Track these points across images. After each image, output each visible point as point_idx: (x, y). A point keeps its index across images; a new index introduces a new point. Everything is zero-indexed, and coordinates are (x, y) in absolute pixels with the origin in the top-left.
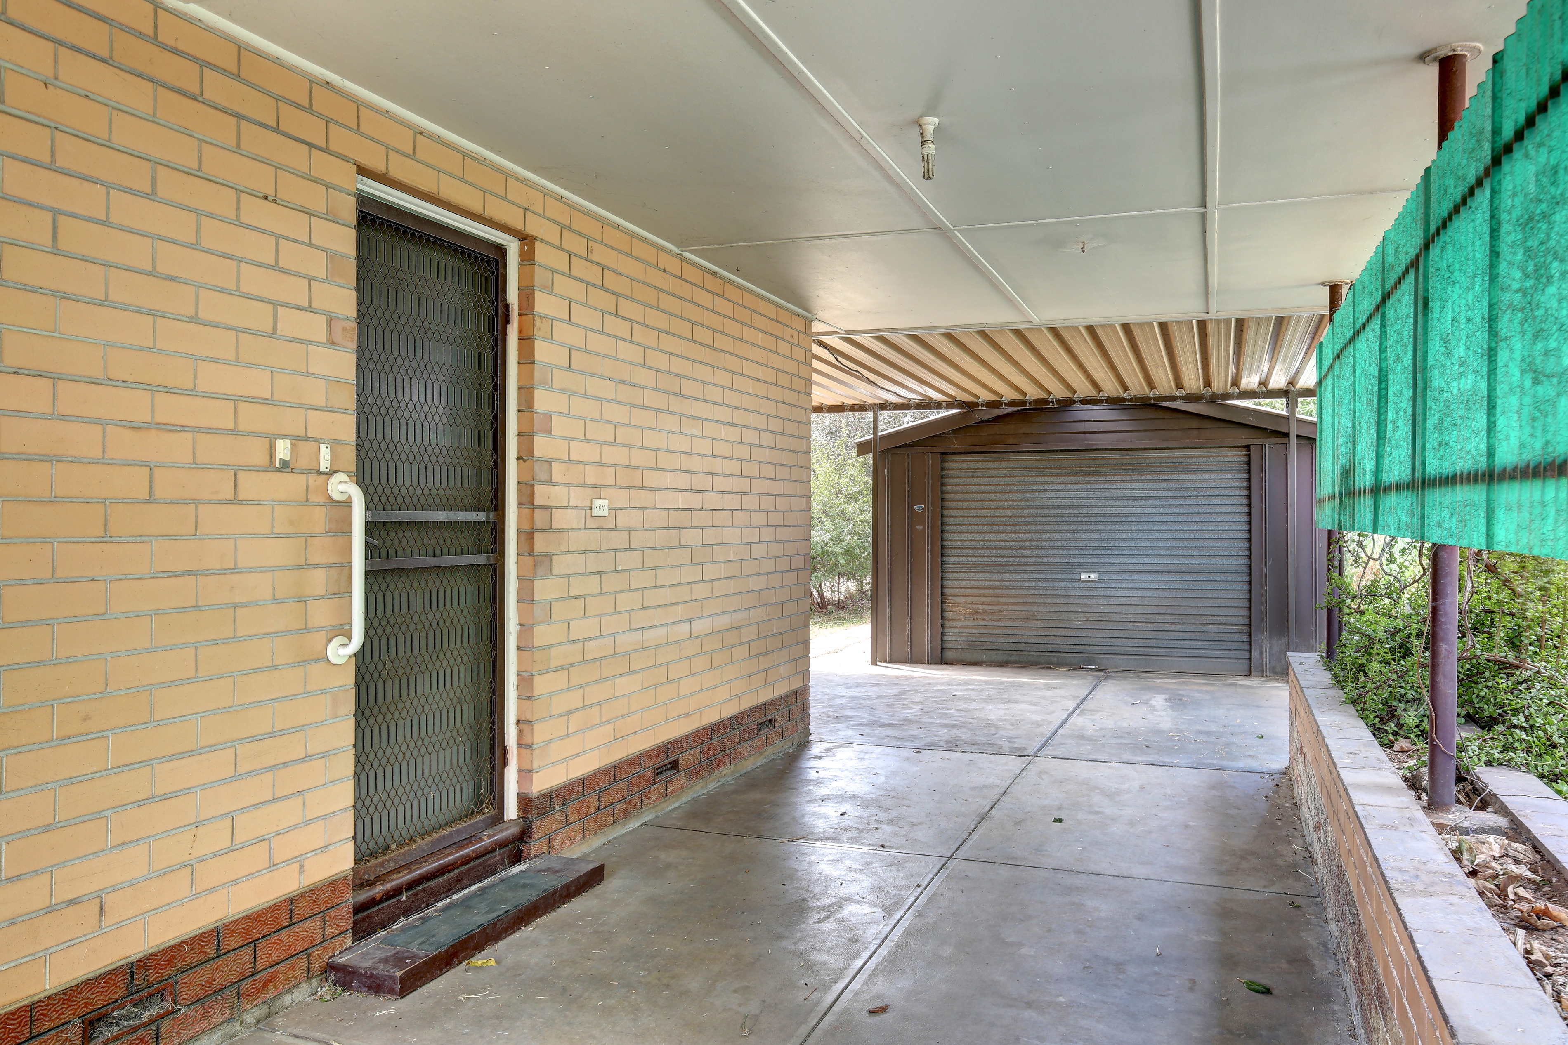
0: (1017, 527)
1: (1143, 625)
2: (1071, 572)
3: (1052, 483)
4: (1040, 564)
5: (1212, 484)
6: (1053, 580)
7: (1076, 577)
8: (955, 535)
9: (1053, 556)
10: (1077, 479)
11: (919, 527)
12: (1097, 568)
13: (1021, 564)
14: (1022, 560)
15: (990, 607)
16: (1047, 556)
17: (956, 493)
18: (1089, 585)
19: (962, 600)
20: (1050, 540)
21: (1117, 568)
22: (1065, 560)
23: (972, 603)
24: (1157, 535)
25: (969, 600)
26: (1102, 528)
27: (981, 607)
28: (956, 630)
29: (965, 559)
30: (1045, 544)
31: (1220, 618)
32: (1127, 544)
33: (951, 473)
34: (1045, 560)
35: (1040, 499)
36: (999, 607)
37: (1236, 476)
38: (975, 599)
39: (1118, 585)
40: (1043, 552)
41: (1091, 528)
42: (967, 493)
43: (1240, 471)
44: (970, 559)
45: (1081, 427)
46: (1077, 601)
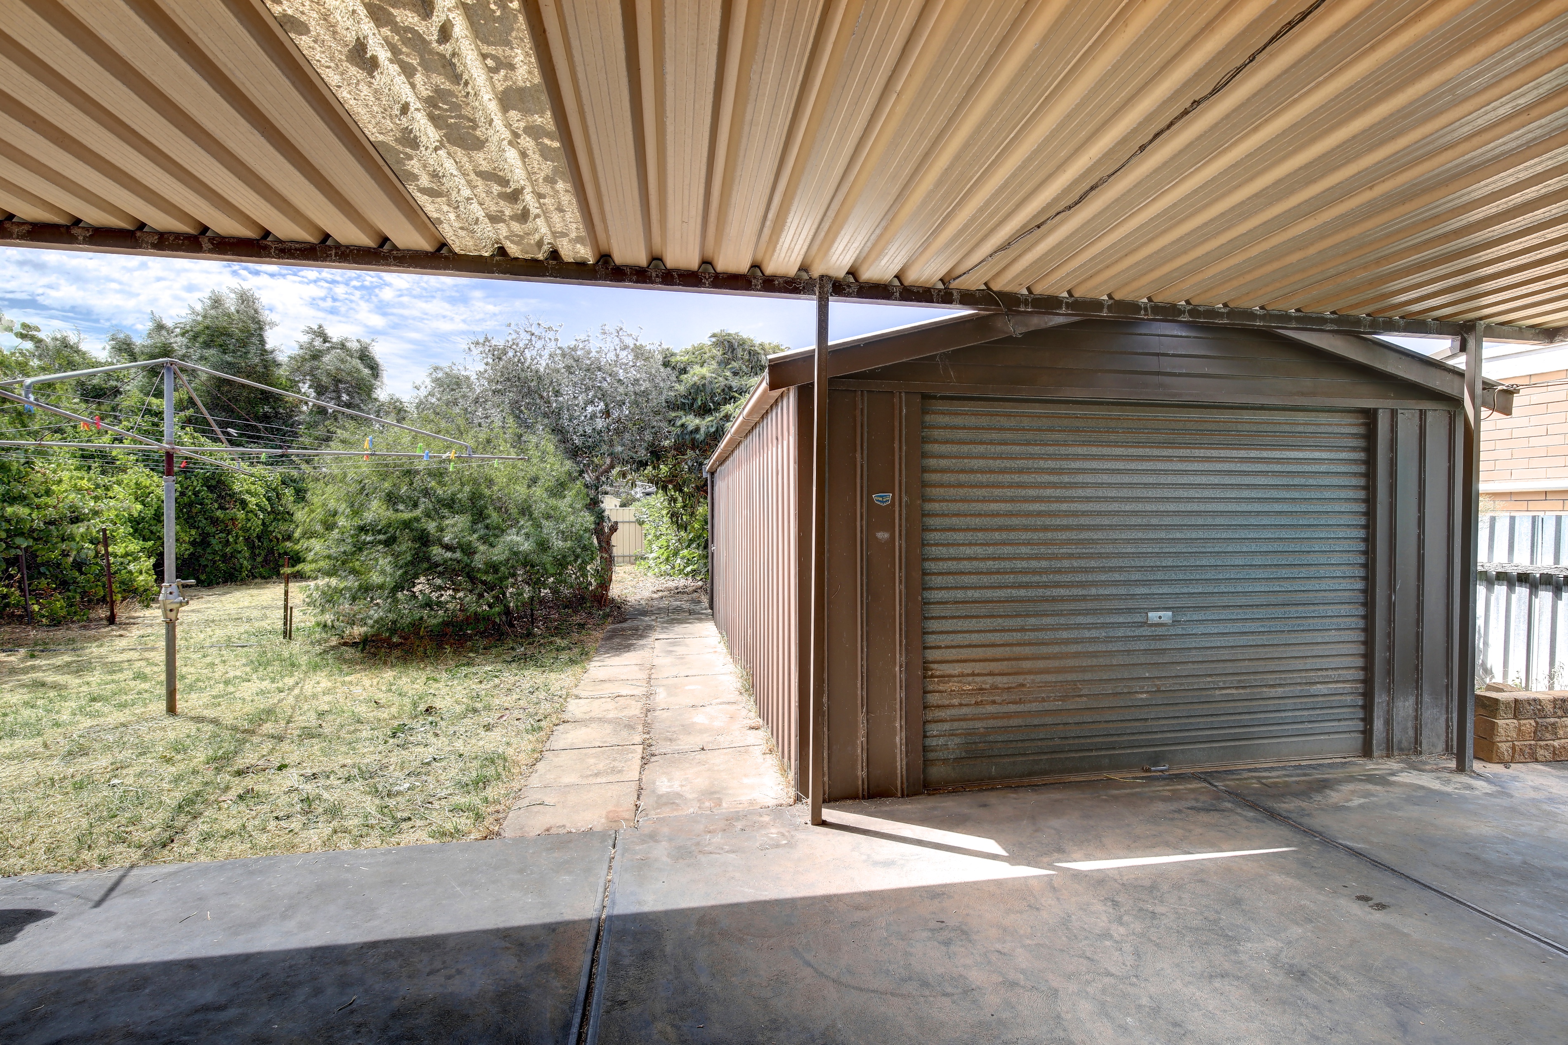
0: (1049, 535)
1: (1234, 691)
2: (1130, 611)
4: (1084, 598)
5: (1323, 468)
6: (1104, 626)
7: (1138, 618)
8: (944, 550)
9: (1104, 584)
10: (1140, 451)
11: (883, 536)
12: (1171, 603)
13: (1054, 600)
14: (1056, 592)
15: (1005, 679)
16: (1094, 584)
17: (943, 471)
18: (1160, 631)
19: (956, 669)
20: (1100, 556)
21: (1200, 601)
22: (1122, 591)
23: (973, 674)
24: (1254, 548)
25: (968, 668)
26: (1178, 535)
27: (990, 680)
28: (946, 726)
29: (960, 595)
30: (1093, 564)
31: (1330, 673)
32: (1212, 562)
33: (936, 433)
34: (1093, 591)
35: (1084, 485)
36: (1020, 679)
37: (1344, 455)
38: (978, 667)
39: (1200, 629)
40: (1090, 577)
41: (1163, 535)
42: (963, 471)
43: (1354, 449)
44: (970, 593)
45: (1152, 364)
46: (1143, 660)
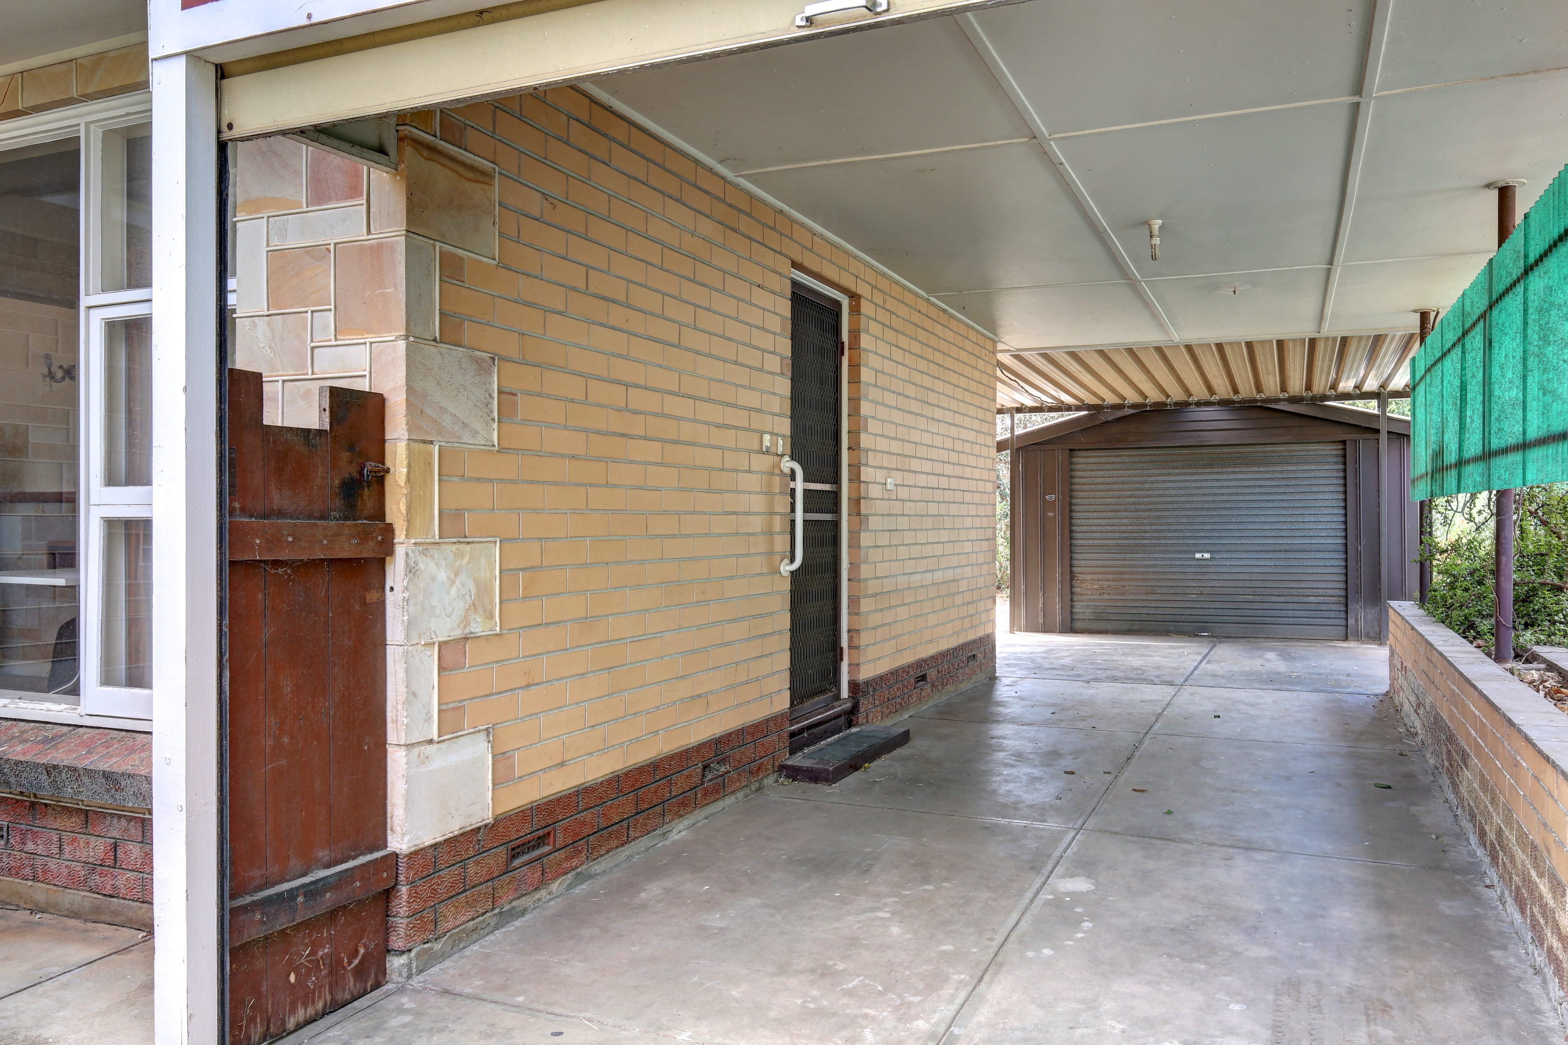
0: (1138, 514)
1: (1251, 597)
2: (1186, 552)
3: (1169, 474)
4: (1159, 545)
5: (1312, 475)
6: (1170, 559)
7: (1190, 556)
8: (1083, 521)
9: (1170, 538)
10: (1191, 471)
11: (1051, 514)
12: (1210, 548)
13: (1142, 545)
14: (1142, 542)
15: (1114, 583)
16: (1164, 538)
17: (1083, 484)
18: (1202, 563)
19: (1089, 577)
20: (1168, 524)
21: (1228, 548)
22: (1181, 542)
23: (1098, 580)
24: (1263, 519)
25: (1095, 577)
26: (1214, 513)
27: (1106, 583)
28: (1084, 604)
29: (1091, 542)
30: (1163, 528)
31: (1320, 591)
32: (1236, 527)
33: (1078, 467)
34: (1163, 541)
35: (1158, 489)
36: (1122, 583)
37: (1333, 467)
38: (1101, 577)
39: (1228, 563)
40: (1161, 535)
41: (1204, 513)
42: (1093, 484)
43: (1336, 463)
44: (1096, 541)
45: (1195, 426)
46: (1192, 577)
